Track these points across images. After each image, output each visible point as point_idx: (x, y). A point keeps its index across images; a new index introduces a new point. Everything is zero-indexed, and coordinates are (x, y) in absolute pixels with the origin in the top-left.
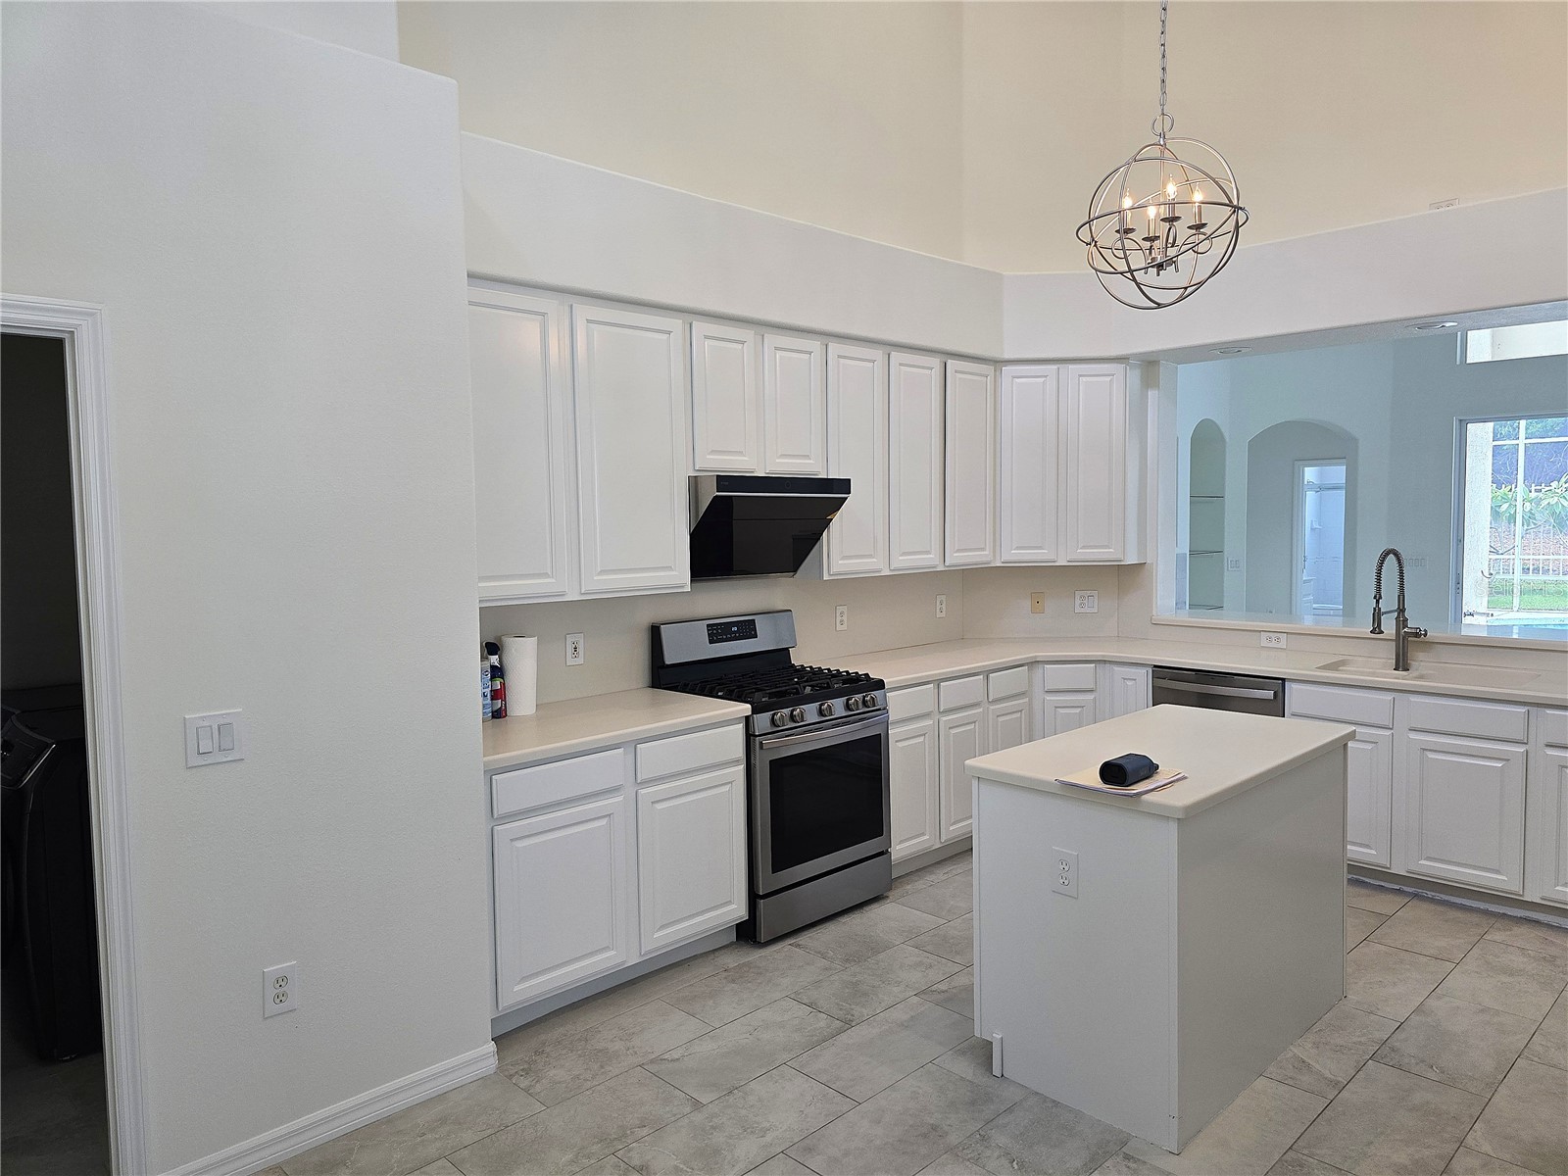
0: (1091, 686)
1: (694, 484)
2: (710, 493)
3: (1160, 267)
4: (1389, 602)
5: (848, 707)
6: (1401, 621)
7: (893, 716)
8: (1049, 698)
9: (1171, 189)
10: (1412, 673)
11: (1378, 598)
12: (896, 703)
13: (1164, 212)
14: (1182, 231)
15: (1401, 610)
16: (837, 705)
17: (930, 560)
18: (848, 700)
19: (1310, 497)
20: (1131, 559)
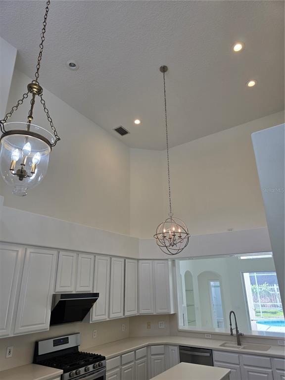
0: (163, 353)
1: (54, 296)
2: (59, 299)
3: (173, 246)
4: (234, 326)
5: (94, 368)
6: (237, 331)
7: (108, 368)
8: (152, 357)
9: (174, 229)
10: (242, 347)
11: (231, 325)
12: (108, 364)
13: (173, 234)
14: (177, 237)
15: (237, 328)
16: (91, 367)
17: (120, 315)
18: (94, 365)
19: (213, 289)
20: (172, 312)
